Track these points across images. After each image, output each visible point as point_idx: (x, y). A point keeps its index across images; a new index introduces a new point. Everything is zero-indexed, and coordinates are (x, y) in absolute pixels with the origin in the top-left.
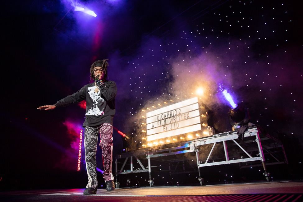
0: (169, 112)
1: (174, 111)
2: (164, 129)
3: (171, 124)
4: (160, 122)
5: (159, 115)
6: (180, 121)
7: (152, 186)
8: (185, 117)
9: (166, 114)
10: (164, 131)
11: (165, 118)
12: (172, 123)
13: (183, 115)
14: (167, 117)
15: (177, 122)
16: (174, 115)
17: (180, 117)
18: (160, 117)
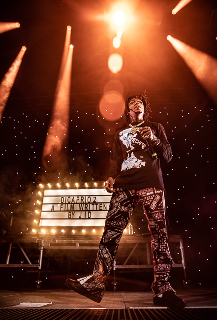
0: (80, 197)
1: (87, 197)
2: (69, 215)
3: (80, 211)
4: (64, 205)
5: (65, 197)
6: (93, 210)
7: (39, 289)
8: (100, 207)
9: (75, 198)
10: (69, 218)
11: (73, 202)
12: (82, 211)
13: (99, 204)
14: (75, 202)
15: (89, 211)
16: (87, 202)
17: (95, 206)
18: (65, 200)
